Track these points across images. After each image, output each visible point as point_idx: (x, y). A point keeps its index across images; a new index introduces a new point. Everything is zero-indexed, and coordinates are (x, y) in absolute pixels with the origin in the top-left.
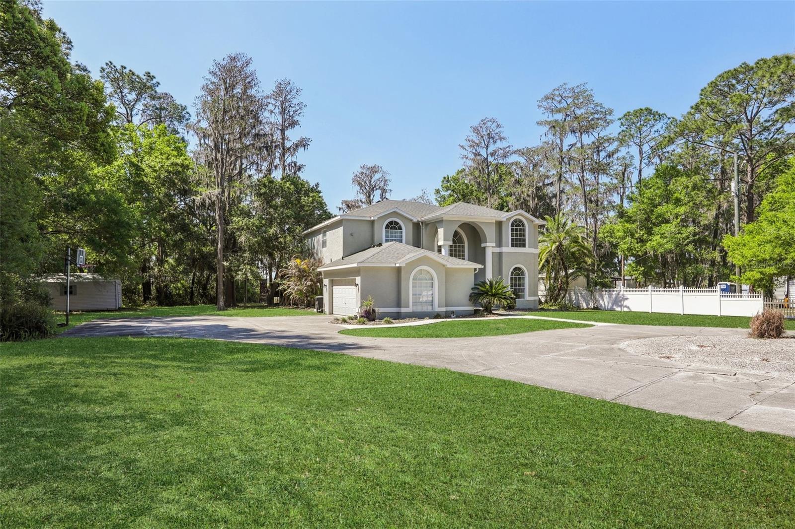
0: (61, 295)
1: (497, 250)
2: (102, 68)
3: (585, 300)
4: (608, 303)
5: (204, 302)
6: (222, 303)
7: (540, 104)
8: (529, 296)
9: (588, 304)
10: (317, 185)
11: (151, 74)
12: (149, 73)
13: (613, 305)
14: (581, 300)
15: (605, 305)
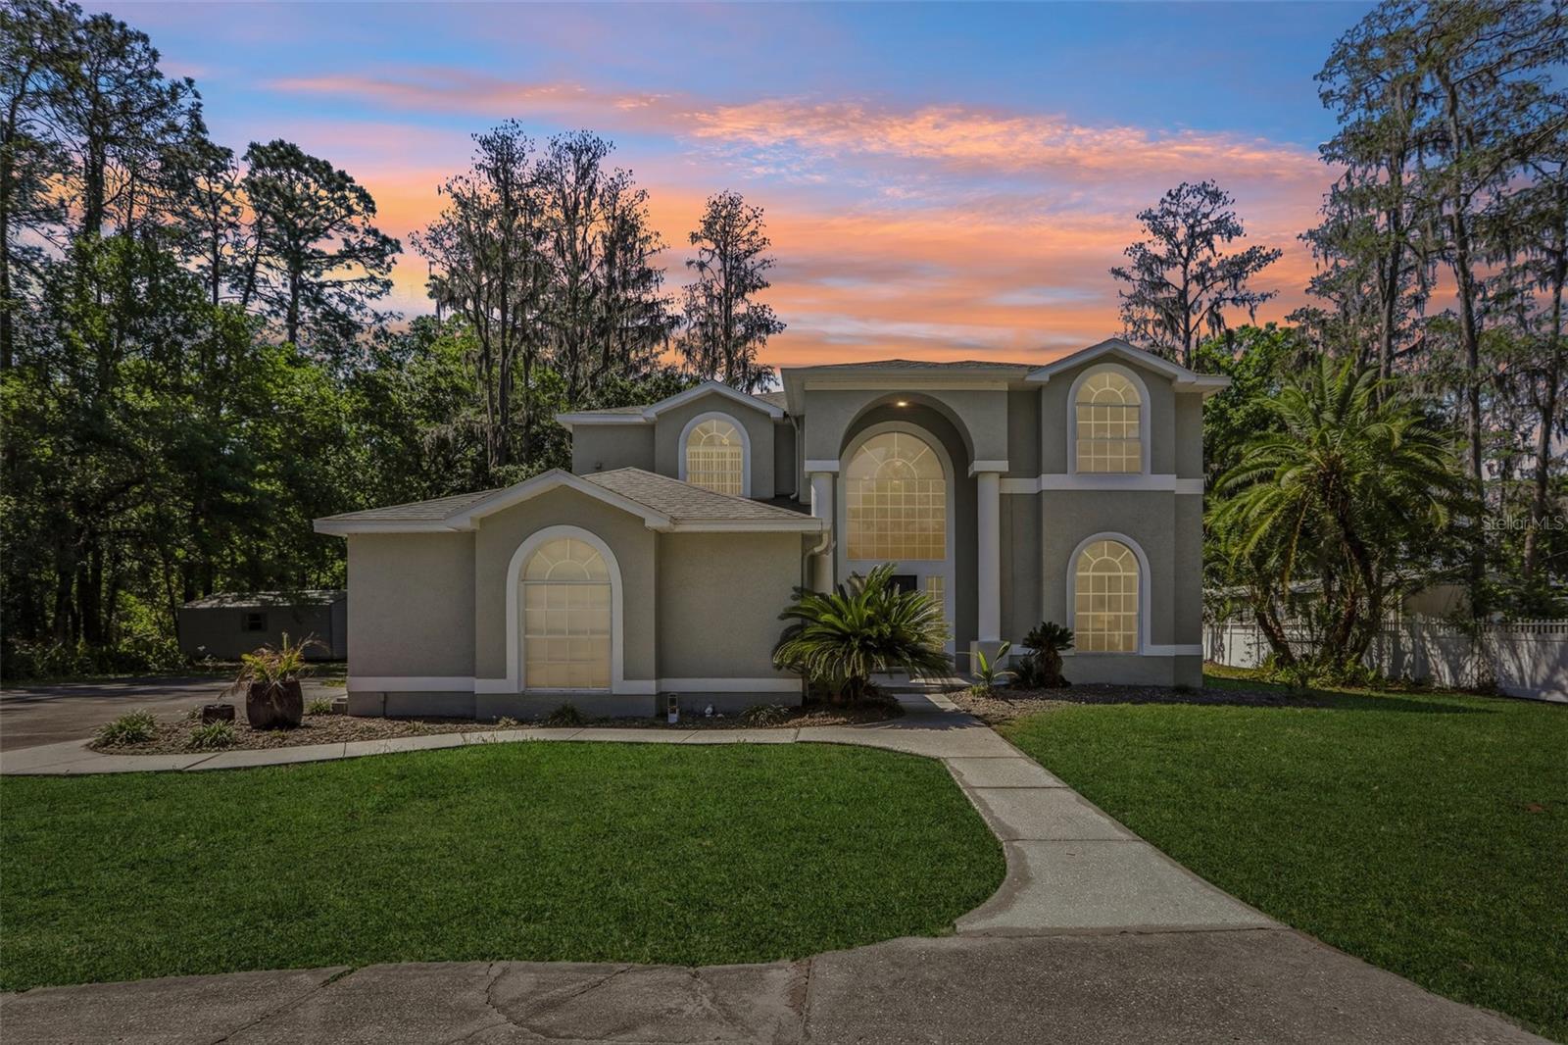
0: (243, 631)
1: (1022, 486)
3: (1445, 651)
4: (1536, 666)
7: (1327, 87)
8: (1153, 642)
9: (1456, 668)
13: (1554, 670)
14: (1434, 651)
15: (1520, 669)
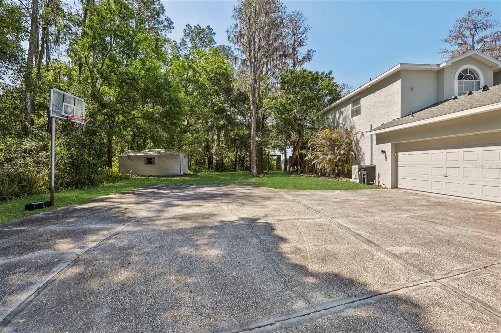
0: (145, 165)
2: (184, 30)
5: (242, 170)
6: (255, 171)
10: (330, 73)
11: (210, 28)
12: (209, 26)
